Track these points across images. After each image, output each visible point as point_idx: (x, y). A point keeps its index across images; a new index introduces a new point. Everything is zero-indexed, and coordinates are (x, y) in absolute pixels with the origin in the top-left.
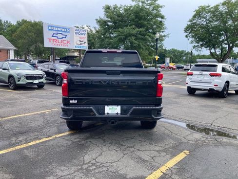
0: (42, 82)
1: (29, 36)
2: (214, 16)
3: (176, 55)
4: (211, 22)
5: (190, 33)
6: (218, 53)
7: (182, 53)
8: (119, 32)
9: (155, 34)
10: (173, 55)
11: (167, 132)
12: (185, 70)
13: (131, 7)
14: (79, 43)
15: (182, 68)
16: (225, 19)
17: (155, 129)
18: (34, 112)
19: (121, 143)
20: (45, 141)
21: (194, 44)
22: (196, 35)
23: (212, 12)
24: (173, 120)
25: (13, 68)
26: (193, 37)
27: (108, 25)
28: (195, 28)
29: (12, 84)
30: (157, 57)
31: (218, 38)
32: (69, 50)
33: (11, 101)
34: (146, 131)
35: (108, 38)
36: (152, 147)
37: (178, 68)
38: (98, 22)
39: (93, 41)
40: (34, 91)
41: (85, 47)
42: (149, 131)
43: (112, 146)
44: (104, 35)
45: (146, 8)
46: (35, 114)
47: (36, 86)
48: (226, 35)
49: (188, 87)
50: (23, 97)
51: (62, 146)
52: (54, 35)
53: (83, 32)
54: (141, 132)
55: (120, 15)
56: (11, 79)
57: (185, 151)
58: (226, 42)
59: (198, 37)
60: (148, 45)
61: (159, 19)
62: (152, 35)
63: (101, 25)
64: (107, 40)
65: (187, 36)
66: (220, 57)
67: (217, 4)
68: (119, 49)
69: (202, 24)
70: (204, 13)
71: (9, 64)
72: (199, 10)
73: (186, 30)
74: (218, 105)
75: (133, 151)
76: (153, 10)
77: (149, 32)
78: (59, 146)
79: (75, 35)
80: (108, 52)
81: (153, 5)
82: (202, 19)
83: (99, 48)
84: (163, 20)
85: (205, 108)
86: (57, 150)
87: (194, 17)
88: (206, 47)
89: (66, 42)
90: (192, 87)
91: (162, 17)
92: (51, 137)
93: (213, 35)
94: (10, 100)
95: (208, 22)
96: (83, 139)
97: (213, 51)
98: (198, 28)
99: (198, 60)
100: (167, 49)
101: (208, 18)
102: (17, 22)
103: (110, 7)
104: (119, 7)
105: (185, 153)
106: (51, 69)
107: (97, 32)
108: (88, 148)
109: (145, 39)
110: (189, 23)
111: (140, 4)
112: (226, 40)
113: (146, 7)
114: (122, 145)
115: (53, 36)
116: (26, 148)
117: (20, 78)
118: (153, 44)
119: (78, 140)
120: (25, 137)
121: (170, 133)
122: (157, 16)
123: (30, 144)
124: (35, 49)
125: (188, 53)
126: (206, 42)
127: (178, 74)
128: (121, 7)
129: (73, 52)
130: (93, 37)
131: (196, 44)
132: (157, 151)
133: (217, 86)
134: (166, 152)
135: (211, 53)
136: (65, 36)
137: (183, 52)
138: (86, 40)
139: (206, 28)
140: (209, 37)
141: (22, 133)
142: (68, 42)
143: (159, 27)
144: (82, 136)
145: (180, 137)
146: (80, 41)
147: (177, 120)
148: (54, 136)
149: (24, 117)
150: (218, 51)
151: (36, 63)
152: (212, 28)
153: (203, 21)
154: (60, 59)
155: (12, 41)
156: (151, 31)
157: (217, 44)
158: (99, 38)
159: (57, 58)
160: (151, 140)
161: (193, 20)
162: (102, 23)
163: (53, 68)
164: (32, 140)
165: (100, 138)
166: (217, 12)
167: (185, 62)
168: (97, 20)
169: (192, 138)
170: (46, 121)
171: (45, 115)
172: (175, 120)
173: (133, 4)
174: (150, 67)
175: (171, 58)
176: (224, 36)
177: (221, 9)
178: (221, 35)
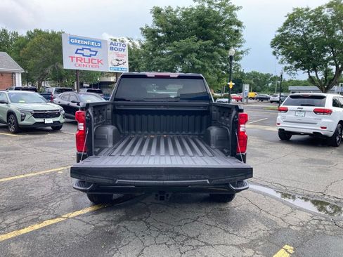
0: (59, 122)
1: (44, 53)
2: (315, 23)
3: (257, 80)
4: (310, 31)
5: (279, 48)
6: (320, 78)
7: (266, 78)
8: (175, 46)
9: (228, 49)
10: (254, 81)
11: (252, 208)
12: (272, 102)
13: (192, 9)
14: (116, 63)
15: (267, 99)
16: (331, 28)
17: (232, 203)
18: (40, 171)
19: (176, 229)
20: (49, 226)
21: (285, 65)
22: (288, 51)
23: (312, 18)
24: (261, 185)
25: (15, 100)
26: (283, 54)
27: (158, 37)
28: (287, 41)
29: (13, 124)
30: (231, 84)
31: (320, 56)
32: (102, 73)
33: (8, 152)
34: (217, 206)
35: (159, 55)
36: (228, 238)
37: (262, 99)
38: (144, 32)
39: (137, 60)
40: (46, 136)
41: (125, 68)
42: (223, 207)
43: (161, 236)
44: (152, 51)
45: (214, 11)
46: (40, 175)
47: (50, 128)
48: (332, 51)
49: (280, 129)
50: (27, 145)
51: (77, 235)
52: (79, 51)
53: (122, 47)
54: (209, 209)
55: (176, 22)
56: (12, 116)
57: (287, 247)
58: (332, 61)
59: (291, 55)
60: (217, 67)
61: (235, 27)
62: (223, 51)
63: (148, 37)
64: (157, 58)
65: (274, 53)
66: (323, 83)
67: (320, 5)
68: (175, 72)
69: (297, 35)
70: (301, 19)
71: (9, 94)
72: (293, 14)
73: (273, 44)
74: (329, 159)
75: (197, 246)
76: (225, 13)
77: (219, 47)
78: (71, 237)
79: (110, 51)
80: (156, 77)
81: (224, 6)
82: (298, 28)
83: (145, 70)
84: (239, 28)
85: (309, 165)
86: (67, 243)
87: (286, 24)
88: (303, 69)
89: (96, 62)
90: (286, 129)
91: (239, 24)
92: (60, 216)
93: (313, 51)
94: (6, 151)
95: (305, 32)
96: (112, 221)
97: (313, 74)
98: (292, 41)
99: (291, 88)
100: (245, 72)
101: (306, 26)
102: (28, 33)
103: (162, 9)
104: (174, 10)
105: (286, 250)
106: (72, 102)
107: (143, 46)
108: (120, 239)
109: (213, 57)
110: (278, 34)
111: (206, 5)
112: (333, 58)
113: (214, 9)
114: (178, 235)
115: (76, 53)
116: (15, 239)
117: (25, 116)
118: (225, 65)
119: (105, 223)
120: (17, 218)
121: (258, 210)
122: (231, 23)
123: (23, 231)
124: (53, 71)
125: (276, 78)
126: (304, 62)
127: (262, 108)
128: (177, 11)
129: (108, 76)
130: (137, 55)
131: (289, 65)
132: (239, 246)
133: (325, 128)
134: (253, 249)
135: (310, 77)
136: (94, 53)
137: (268, 76)
138: (126, 59)
139: (303, 41)
140: (307, 53)
141: (13, 210)
142: (98, 62)
143: (234, 39)
144: (113, 215)
145: (274, 218)
146: (117, 60)
147: (267, 186)
148: (66, 216)
149: (22, 180)
150: (321, 75)
151: (53, 93)
152: (313, 41)
153: (298, 30)
154: (90, 87)
155: (19, 61)
156: (222, 45)
157: (319, 65)
158: (146, 55)
159: (85, 85)
160: (227, 222)
161: (285, 29)
162: (150, 34)
163: (76, 101)
164: (27, 224)
165: (141, 219)
166: (319, 17)
167: (272, 90)
168: (142, 29)
169: (295, 219)
170: (56, 187)
171: (56, 176)
172: (264, 186)
173: (195, 5)
174: (220, 98)
175: (250, 84)
176: (330, 53)
177: (325, 13)
178: (325, 51)
